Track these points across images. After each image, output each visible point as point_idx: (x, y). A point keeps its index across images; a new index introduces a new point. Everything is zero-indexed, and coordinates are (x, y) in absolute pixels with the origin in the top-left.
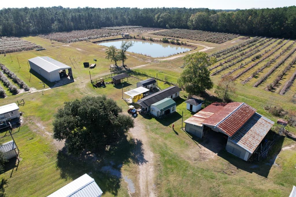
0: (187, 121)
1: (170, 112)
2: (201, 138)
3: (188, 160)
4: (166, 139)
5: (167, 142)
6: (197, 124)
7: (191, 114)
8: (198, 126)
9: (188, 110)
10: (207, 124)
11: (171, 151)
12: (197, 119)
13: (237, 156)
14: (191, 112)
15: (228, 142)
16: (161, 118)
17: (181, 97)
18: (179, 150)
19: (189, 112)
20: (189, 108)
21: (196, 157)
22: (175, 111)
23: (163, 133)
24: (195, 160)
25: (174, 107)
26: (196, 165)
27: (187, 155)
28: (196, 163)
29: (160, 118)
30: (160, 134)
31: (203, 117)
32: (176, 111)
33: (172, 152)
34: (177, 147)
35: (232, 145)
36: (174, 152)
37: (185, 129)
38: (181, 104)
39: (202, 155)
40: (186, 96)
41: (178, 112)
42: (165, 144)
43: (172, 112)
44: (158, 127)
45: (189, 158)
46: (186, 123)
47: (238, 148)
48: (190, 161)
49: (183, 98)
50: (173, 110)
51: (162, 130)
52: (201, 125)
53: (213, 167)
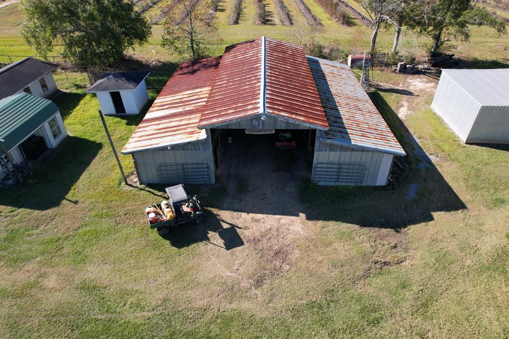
0: (132, 145)
1: (49, 147)
2: (213, 181)
3: (234, 306)
4: (80, 258)
5: (93, 272)
6: (181, 136)
7: (127, 124)
8: (189, 143)
9: (111, 115)
10: (220, 119)
11: (138, 306)
12: (164, 124)
13: (354, 184)
14: (123, 118)
15: (316, 154)
16: (18, 182)
17: (68, 91)
18: (168, 277)
19: (118, 119)
20: (111, 109)
21: (251, 270)
22: (68, 136)
23: (51, 241)
24: (259, 283)
25: (53, 120)
26: (280, 303)
27: (212, 280)
28: (273, 295)
29: (10, 182)
30: (43, 253)
31: (180, 110)
32: (71, 135)
33: (143, 309)
34: (151, 271)
35: (334, 157)
36: (154, 303)
37: (140, 179)
38: (78, 108)
39: (264, 243)
40: (82, 84)
41: (77, 135)
42: (88, 288)
43: (53, 142)
44: (16, 226)
45: (232, 291)
46: (133, 153)
47: (356, 157)
48: (245, 305)
49: (74, 91)
50: (55, 136)
51: (41, 228)
52: (203, 135)
53: (334, 266)
